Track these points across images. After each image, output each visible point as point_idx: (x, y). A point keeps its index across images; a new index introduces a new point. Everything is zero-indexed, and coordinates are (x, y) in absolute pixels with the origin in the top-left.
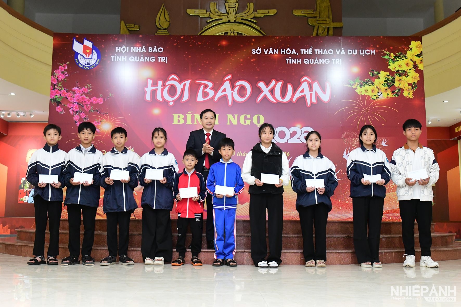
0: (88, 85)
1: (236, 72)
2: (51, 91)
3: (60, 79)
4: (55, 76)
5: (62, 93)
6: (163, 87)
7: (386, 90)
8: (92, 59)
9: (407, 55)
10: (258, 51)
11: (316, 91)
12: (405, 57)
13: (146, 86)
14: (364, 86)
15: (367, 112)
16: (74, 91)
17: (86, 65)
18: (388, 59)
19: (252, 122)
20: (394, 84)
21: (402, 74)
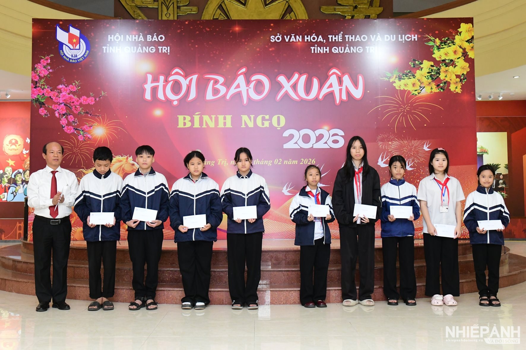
0: (76, 82)
1: (251, 64)
2: (32, 89)
3: (42, 75)
4: (36, 72)
5: (45, 92)
6: (165, 84)
7: (430, 83)
8: (79, 50)
9: (455, 41)
10: (278, 39)
11: (346, 86)
12: (453, 43)
13: (146, 82)
14: (403, 79)
15: (406, 110)
16: (60, 89)
17: (73, 58)
18: (433, 46)
19: (271, 124)
20: (439, 76)
21: (449, 63)
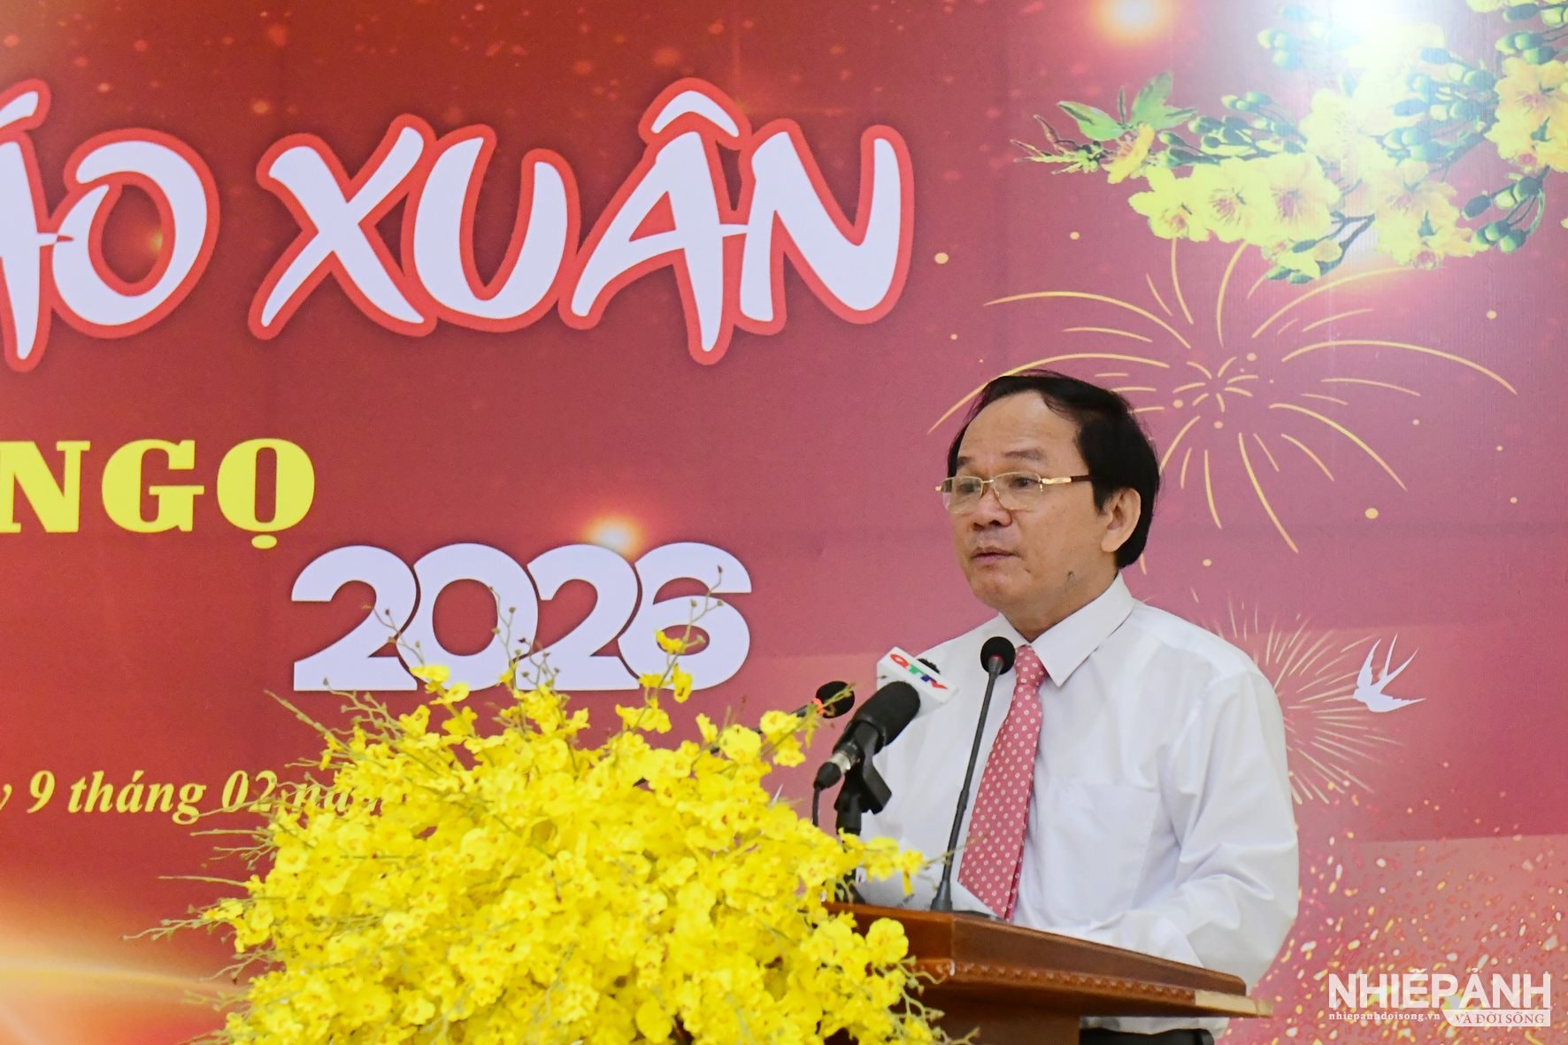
1: (78, 62)
7: (1413, 189)
11: (776, 216)
14: (1207, 159)
15: (1226, 396)
19: (207, 507)
20: (1488, 129)
